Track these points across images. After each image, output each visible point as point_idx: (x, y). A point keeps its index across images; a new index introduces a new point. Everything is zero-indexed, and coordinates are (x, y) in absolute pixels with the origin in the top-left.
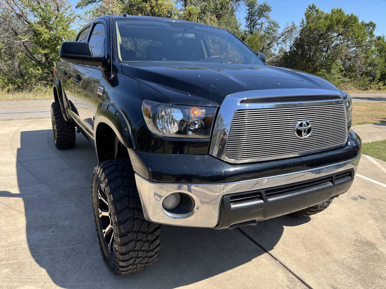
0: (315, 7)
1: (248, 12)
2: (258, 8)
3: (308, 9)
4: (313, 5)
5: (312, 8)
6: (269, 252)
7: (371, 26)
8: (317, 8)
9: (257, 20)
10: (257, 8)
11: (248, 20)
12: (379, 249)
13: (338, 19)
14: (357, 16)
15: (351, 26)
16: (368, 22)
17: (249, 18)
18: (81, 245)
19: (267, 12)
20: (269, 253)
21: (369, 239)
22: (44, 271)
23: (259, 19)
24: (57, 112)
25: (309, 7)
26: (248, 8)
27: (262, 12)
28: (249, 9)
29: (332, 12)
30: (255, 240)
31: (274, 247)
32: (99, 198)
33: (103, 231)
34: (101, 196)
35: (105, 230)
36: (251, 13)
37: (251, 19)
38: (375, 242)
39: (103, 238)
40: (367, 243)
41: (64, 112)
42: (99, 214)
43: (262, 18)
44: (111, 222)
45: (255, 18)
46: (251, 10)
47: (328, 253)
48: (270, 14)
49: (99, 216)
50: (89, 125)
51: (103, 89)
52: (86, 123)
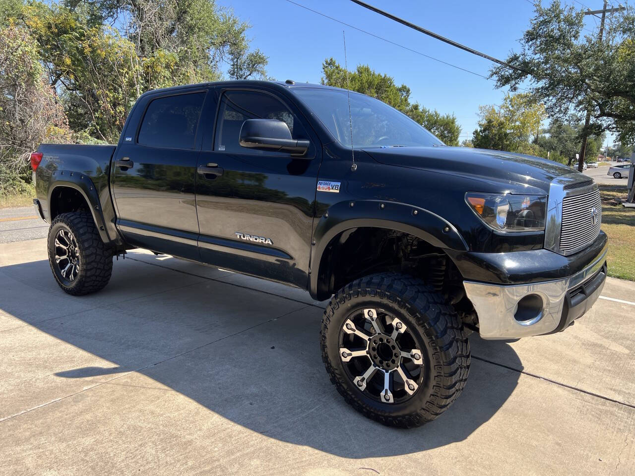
0: (334, 63)
1: (232, 64)
2: (247, 59)
3: (325, 65)
4: (331, 60)
5: (331, 63)
6: (523, 371)
7: (404, 91)
8: (337, 64)
10: (246, 57)
11: (233, 74)
13: (369, 81)
14: (391, 77)
15: (385, 91)
16: (400, 86)
17: (235, 72)
18: (313, 410)
19: (261, 65)
20: (524, 373)
23: (250, 75)
25: (327, 63)
26: (231, 57)
27: (255, 64)
28: (232, 60)
29: (358, 72)
30: (496, 362)
31: (523, 366)
32: (349, 332)
33: (358, 378)
34: (354, 328)
35: (362, 377)
36: (237, 65)
37: (237, 73)
38: (599, 342)
39: (360, 388)
40: (595, 345)
41: (103, 230)
42: (342, 357)
43: (255, 74)
44: (373, 363)
45: (244, 73)
46: (237, 61)
47: (575, 362)
48: (266, 68)
49: (344, 359)
50: (256, 239)
51: (339, 184)
52: (242, 237)
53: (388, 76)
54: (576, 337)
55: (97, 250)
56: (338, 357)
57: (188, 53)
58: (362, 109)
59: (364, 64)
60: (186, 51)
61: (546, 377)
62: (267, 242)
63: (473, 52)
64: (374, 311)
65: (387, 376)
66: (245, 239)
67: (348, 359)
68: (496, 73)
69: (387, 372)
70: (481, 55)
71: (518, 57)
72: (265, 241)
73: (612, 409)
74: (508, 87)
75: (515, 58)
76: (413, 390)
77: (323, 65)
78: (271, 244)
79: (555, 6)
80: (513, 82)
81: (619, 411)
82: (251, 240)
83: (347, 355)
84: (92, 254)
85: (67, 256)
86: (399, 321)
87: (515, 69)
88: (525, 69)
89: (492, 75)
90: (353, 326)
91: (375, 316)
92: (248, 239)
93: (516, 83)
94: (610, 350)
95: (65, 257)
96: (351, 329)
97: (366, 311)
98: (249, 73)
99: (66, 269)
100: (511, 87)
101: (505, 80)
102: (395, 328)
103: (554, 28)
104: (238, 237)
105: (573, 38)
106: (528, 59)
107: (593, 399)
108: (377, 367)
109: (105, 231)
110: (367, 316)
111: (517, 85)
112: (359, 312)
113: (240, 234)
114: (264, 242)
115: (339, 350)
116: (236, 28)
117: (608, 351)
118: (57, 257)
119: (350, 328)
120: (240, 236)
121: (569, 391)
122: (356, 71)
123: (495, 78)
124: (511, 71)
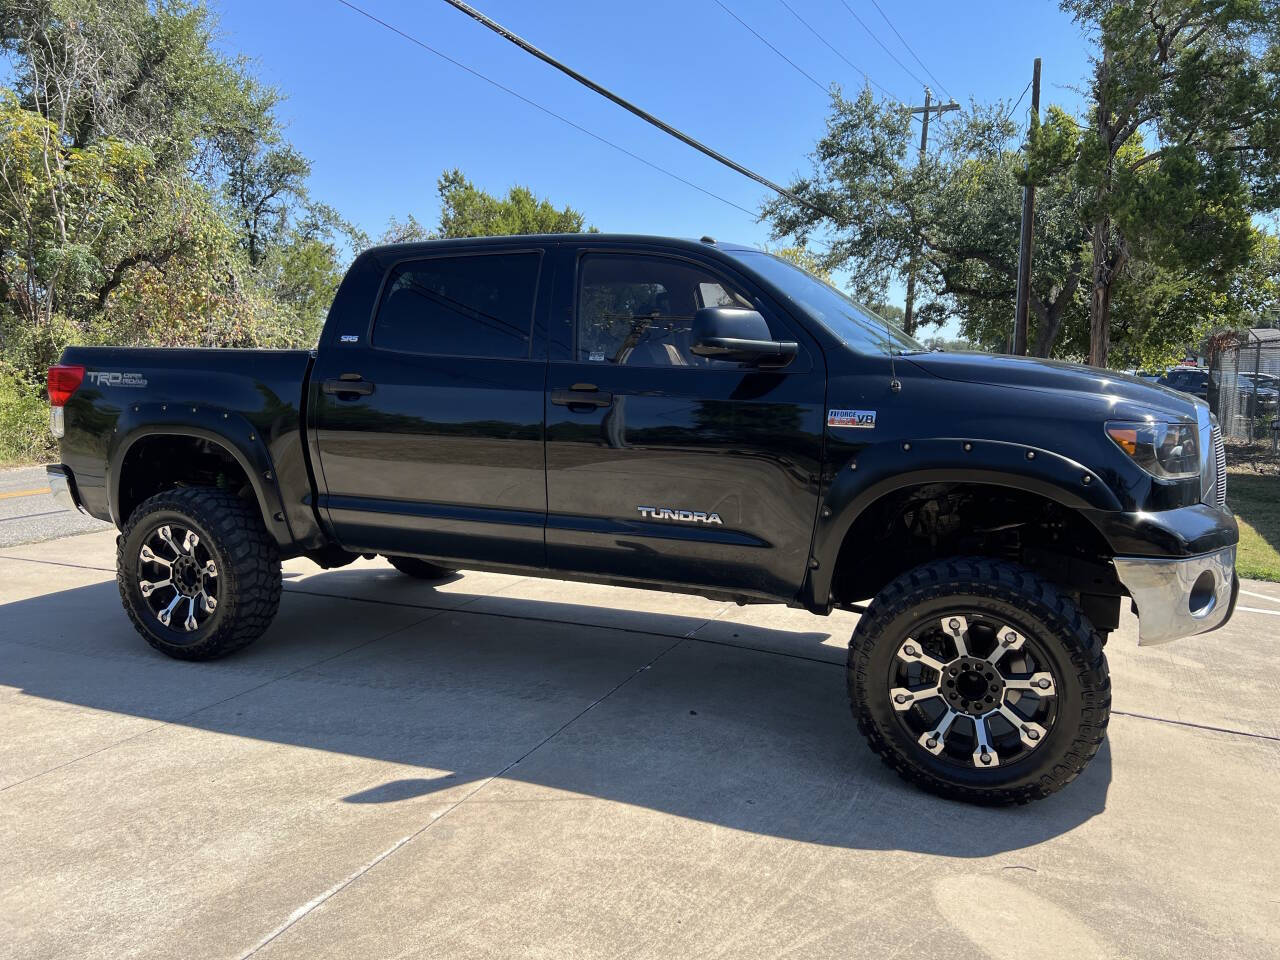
0: (462, 180)
1: (231, 171)
2: (266, 162)
3: (443, 182)
4: (455, 173)
5: (455, 180)
8: (466, 183)
9: (265, 198)
10: (262, 160)
11: (232, 193)
17: (236, 189)
19: (296, 177)
23: (272, 195)
25: (446, 178)
26: (227, 156)
27: (283, 174)
28: (231, 163)
29: (513, 199)
32: (910, 659)
33: (927, 736)
34: (920, 652)
35: (934, 732)
36: (241, 174)
37: (243, 191)
39: (933, 751)
41: (280, 520)
42: (895, 704)
43: (282, 194)
44: (950, 707)
45: (259, 192)
46: (242, 166)
48: (306, 182)
49: (898, 707)
50: (686, 516)
51: (873, 413)
52: (653, 515)
53: (572, 210)
56: (887, 704)
62: (711, 520)
63: (747, 175)
64: (961, 620)
65: (980, 725)
66: (661, 516)
67: (907, 706)
68: (771, 212)
69: (979, 717)
70: (760, 180)
71: (808, 186)
72: (707, 519)
74: (791, 238)
75: (803, 187)
76: (1037, 738)
77: (440, 182)
78: (720, 522)
79: (865, 99)
80: (799, 230)
82: (675, 517)
83: (902, 699)
84: (252, 570)
85: (172, 581)
86: (1011, 631)
87: (804, 205)
88: (821, 208)
89: (764, 216)
90: (918, 648)
91: (963, 627)
92: (667, 517)
93: (805, 232)
95: (166, 583)
96: (916, 654)
97: (945, 622)
98: (269, 192)
99: (171, 607)
100: (797, 239)
101: (787, 226)
102: (1001, 643)
103: (865, 137)
104: (644, 514)
105: (896, 157)
106: (824, 188)
108: (958, 713)
109: (285, 523)
110: (946, 629)
111: (807, 235)
112: (932, 624)
113: (649, 509)
114: (705, 521)
115: (889, 692)
116: (254, 99)
118: (145, 583)
119: (911, 652)
120: (649, 513)
122: (508, 200)
123: (771, 220)
124: (797, 210)
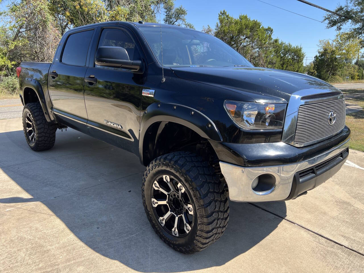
0: (226, 13)
1: (166, 15)
2: (175, 11)
3: (220, 14)
4: (224, 11)
5: (224, 13)
6: (286, 218)
7: (269, 31)
8: (227, 14)
9: (174, 22)
10: (174, 11)
11: (166, 21)
12: (354, 205)
13: (246, 24)
14: (260, 22)
15: (256, 30)
16: (267, 28)
17: (167, 20)
18: (134, 235)
19: (183, 15)
20: (285, 219)
21: (343, 199)
22: (117, 263)
23: (176, 21)
24: (36, 113)
26: (165, 10)
27: (179, 15)
28: (166, 12)
29: (240, 18)
30: (269, 211)
31: (287, 214)
32: (156, 189)
33: (161, 218)
34: (159, 186)
35: (163, 218)
36: (169, 15)
37: (169, 20)
38: (348, 201)
39: (162, 224)
40: (344, 203)
42: (153, 204)
43: (179, 21)
44: (170, 209)
45: (173, 20)
46: (169, 13)
47: (325, 213)
48: (185, 17)
49: (154, 206)
50: (114, 125)
51: (154, 91)
53: (258, 21)
54: (333, 196)
55: (44, 125)
56: (151, 203)
57: (135, 8)
58: (192, 41)
59: (244, 14)
60: (134, 7)
61: (299, 224)
64: (168, 177)
65: (177, 218)
66: (109, 124)
67: (156, 205)
68: (327, 19)
69: (177, 216)
71: (343, 8)
72: (118, 126)
73: (337, 251)
74: (335, 27)
75: (341, 9)
76: (189, 230)
77: (219, 14)
78: (121, 128)
80: (339, 24)
81: (341, 253)
82: (111, 125)
83: (155, 203)
84: (42, 128)
85: (32, 128)
86: (181, 185)
87: (340, 16)
88: (347, 16)
89: (325, 20)
90: (158, 185)
91: (169, 180)
93: (341, 25)
94: (354, 206)
97: (164, 176)
98: (175, 20)
99: (31, 136)
100: (337, 28)
101: (333, 23)
102: (179, 189)
106: (349, 9)
107: (326, 242)
108: (172, 213)
109: (47, 114)
110: (165, 180)
111: (341, 27)
112: (161, 176)
115: (151, 199)
117: (352, 208)
118: (27, 128)
119: (156, 186)
120: (107, 122)
121: (311, 235)
122: (239, 18)
123: (327, 21)
124: (338, 17)
